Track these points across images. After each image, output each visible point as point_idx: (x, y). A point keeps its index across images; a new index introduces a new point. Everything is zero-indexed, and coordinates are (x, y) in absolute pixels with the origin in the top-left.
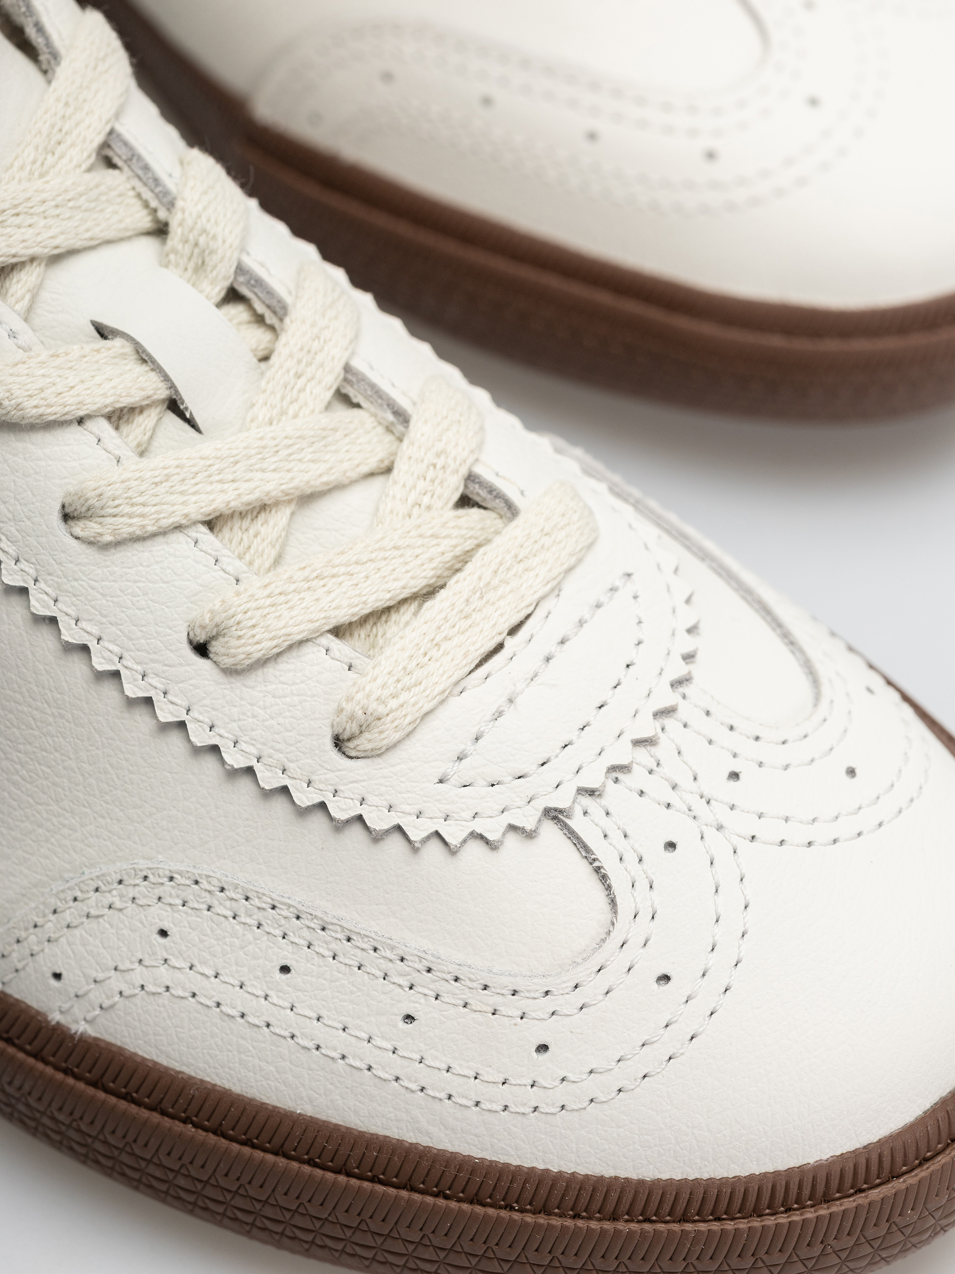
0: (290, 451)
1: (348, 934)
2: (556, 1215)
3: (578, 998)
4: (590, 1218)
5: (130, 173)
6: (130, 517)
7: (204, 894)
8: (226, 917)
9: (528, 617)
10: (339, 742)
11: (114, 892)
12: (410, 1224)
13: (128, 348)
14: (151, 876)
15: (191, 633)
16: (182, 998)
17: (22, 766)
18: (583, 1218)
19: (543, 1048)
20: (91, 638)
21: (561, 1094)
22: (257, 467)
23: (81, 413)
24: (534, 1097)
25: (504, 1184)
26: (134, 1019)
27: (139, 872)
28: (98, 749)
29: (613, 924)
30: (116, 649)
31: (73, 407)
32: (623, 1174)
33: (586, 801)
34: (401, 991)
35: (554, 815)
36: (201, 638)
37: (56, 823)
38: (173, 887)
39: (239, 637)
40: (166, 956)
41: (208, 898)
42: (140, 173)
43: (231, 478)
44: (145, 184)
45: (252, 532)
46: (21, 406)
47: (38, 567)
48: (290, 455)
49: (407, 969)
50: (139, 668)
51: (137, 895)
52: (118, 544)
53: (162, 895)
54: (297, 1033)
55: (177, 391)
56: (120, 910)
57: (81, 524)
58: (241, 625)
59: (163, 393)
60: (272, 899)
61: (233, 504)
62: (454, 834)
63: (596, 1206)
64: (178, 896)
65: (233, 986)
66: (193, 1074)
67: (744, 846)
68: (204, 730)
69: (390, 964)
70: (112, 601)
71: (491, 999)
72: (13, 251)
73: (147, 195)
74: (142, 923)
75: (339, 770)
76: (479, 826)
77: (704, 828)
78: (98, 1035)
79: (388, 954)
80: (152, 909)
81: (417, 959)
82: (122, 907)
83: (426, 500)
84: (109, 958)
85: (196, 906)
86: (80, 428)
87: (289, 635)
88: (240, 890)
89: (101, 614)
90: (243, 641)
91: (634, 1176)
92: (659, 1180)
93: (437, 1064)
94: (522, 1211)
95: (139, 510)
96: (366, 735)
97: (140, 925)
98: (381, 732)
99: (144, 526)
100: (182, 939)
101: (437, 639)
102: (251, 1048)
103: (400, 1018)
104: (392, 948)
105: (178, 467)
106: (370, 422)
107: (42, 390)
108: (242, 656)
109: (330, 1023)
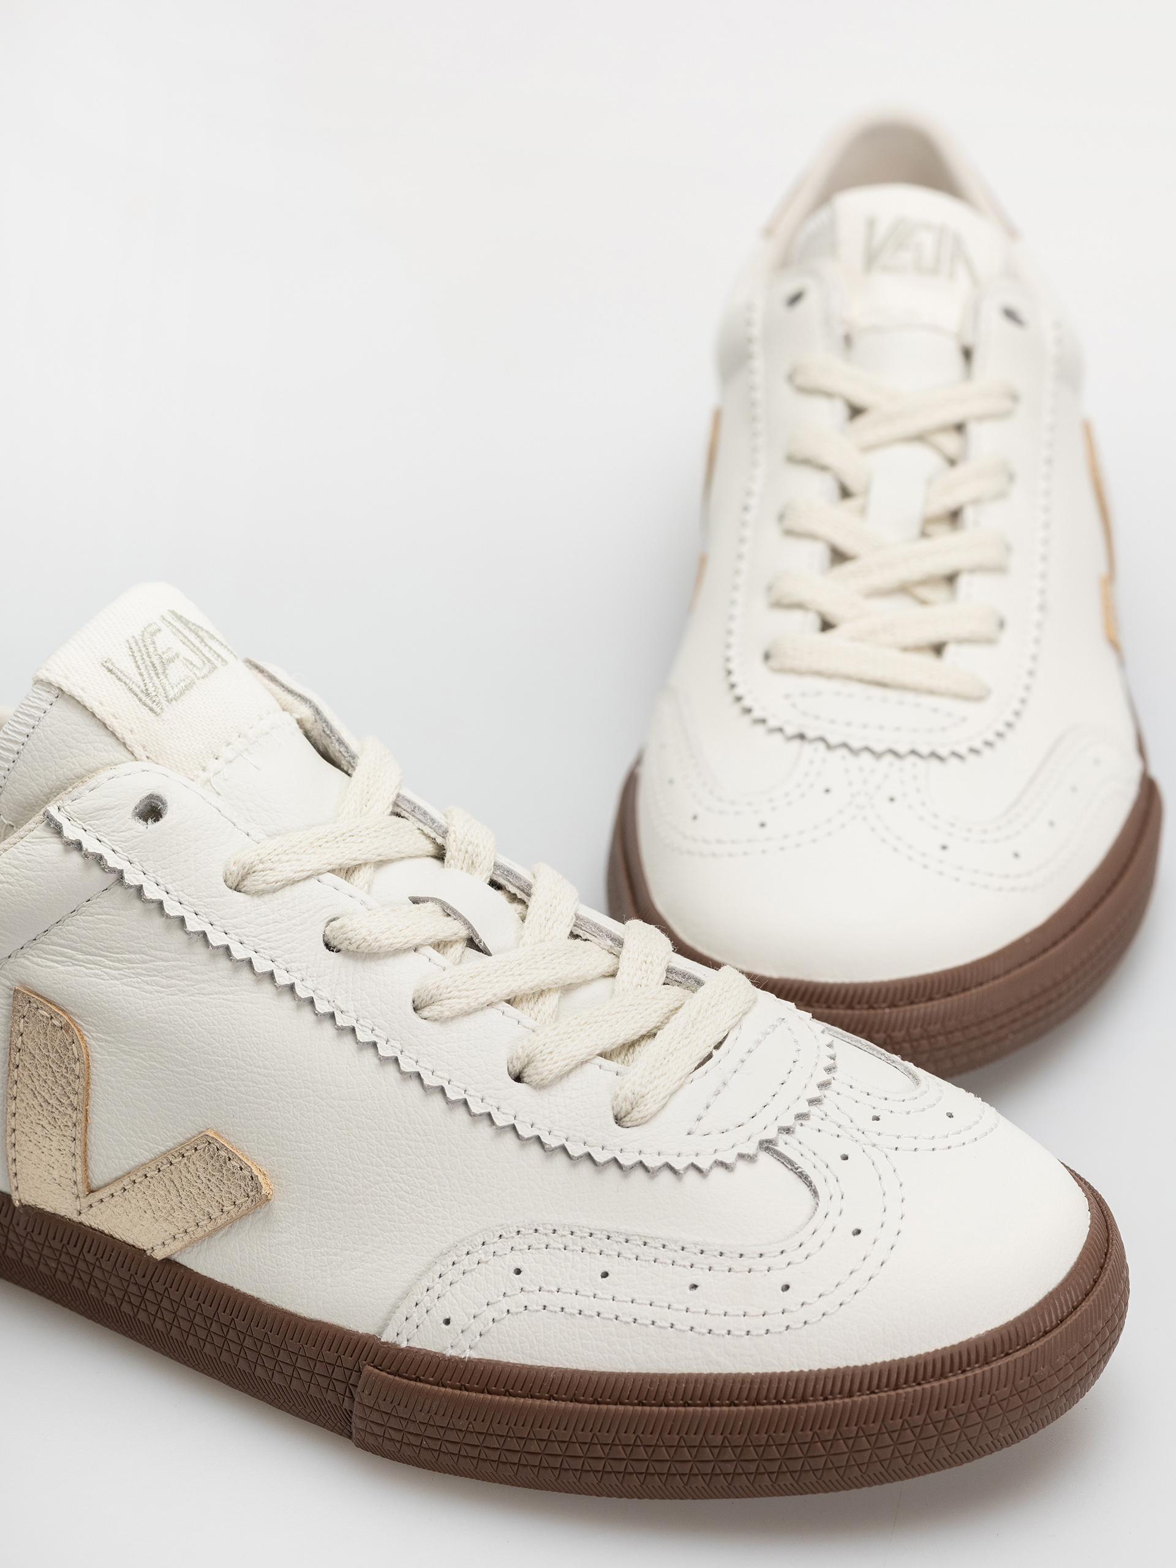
0: (552, 957)
1: (644, 1239)
2: (811, 1401)
3: (803, 1251)
4: (834, 1399)
5: (414, 819)
6: (460, 998)
7: (542, 1237)
8: (559, 1249)
9: (725, 1038)
10: (618, 1120)
11: (480, 1251)
12: (714, 1431)
13: (437, 908)
14: (504, 1234)
15: (511, 1066)
16: (537, 1311)
17: (405, 1184)
18: (830, 1399)
19: (786, 1288)
20: (444, 1081)
21: (803, 1314)
22: (533, 966)
23: (417, 941)
24: (785, 1320)
25: (775, 1386)
26: (504, 1336)
27: (496, 1233)
28: (456, 1157)
29: (817, 1204)
30: (462, 1085)
31: (410, 938)
32: (851, 1364)
33: (785, 1137)
34: (685, 1269)
35: (767, 1146)
36: (518, 1067)
37: (433, 1218)
38: (520, 1238)
39: (543, 1060)
40: (522, 1286)
41: (545, 1240)
42: (421, 817)
43: (519, 973)
44: (425, 824)
45: (536, 1010)
46: (378, 939)
47: (402, 1042)
48: (552, 960)
49: (687, 1254)
50: (480, 1095)
51: (496, 1250)
52: (453, 1018)
53: (513, 1245)
54: (619, 1314)
55: (473, 930)
56: (486, 1262)
57: (427, 1009)
58: (543, 1053)
59: (464, 933)
60: (589, 1229)
61: (522, 988)
62: (704, 1164)
63: (837, 1389)
64: (524, 1243)
65: (571, 1293)
66: (550, 1366)
67: (892, 1153)
68: (527, 1127)
69: (675, 1254)
70: (455, 1055)
71: (746, 1262)
72: (354, 856)
73: (427, 830)
74: (503, 1268)
75: (621, 1136)
76: (720, 1157)
77: (864, 1146)
78: (481, 1357)
79: (673, 1246)
80: (508, 1256)
81: (693, 1246)
82: (487, 1260)
83: (644, 982)
84: (483, 1297)
85: (539, 1246)
86: (416, 954)
87: (575, 1057)
88: (567, 1228)
89: (449, 1065)
90: (546, 1062)
91: (860, 1364)
92: (876, 1363)
93: (717, 1312)
94: (788, 1403)
95: (465, 993)
96: (636, 1109)
97: (501, 1269)
98: (646, 1105)
99: (469, 1004)
100: (531, 1271)
101: (670, 1051)
102: (589, 1333)
103: (688, 1287)
104: (676, 1242)
105: (484, 967)
106: (597, 948)
107: (389, 929)
108: (546, 1073)
109: (641, 1301)
